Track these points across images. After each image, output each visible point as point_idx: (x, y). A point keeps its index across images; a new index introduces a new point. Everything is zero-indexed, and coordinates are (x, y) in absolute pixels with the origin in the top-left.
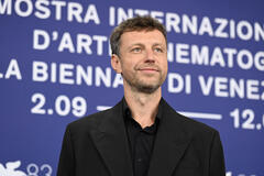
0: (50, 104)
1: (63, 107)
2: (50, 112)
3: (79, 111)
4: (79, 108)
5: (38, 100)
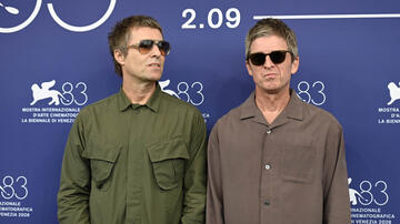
0: (201, 18)
1: (215, 21)
2: (202, 26)
3: (233, 23)
4: (233, 20)
5: (189, 15)
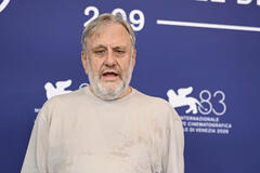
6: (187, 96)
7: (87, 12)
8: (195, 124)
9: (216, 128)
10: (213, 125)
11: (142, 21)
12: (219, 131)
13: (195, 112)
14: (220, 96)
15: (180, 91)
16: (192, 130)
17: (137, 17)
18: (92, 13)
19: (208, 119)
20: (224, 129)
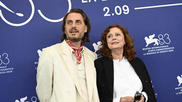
6: (153, 38)
7: (104, 10)
8: (158, 50)
9: (168, 50)
10: (166, 49)
11: (128, 10)
12: (169, 51)
13: (158, 44)
14: (167, 36)
15: (150, 37)
16: (158, 52)
17: (126, 8)
18: (106, 10)
19: (164, 47)
20: (171, 49)
